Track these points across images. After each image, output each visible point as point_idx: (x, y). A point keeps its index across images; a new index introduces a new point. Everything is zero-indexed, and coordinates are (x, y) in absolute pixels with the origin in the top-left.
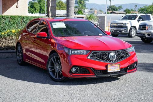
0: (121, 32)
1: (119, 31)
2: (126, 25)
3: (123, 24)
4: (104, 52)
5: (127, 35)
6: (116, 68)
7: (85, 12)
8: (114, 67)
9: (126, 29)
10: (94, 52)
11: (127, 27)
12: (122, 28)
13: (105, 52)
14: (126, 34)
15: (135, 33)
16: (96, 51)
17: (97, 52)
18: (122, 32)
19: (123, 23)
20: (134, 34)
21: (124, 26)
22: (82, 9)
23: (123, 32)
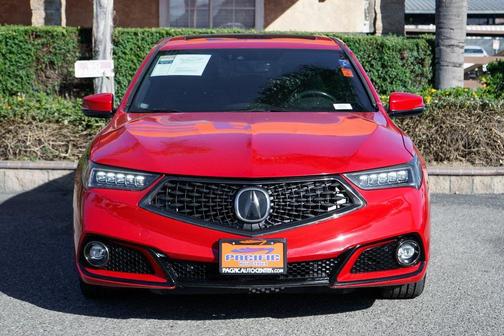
4: (215, 185)
6: (265, 256)
8: (256, 250)
10: (171, 182)
13: (223, 183)
16: (180, 179)
17: (184, 183)
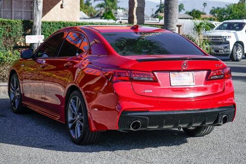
0: (218, 51)
1: (215, 51)
2: (227, 40)
3: (221, 37)
5: (228, 57)
7: (118, 14)
9: (226, 47)
11: (228, 43)
12: (220, 44)
14: (227, 55)
15: (241, 54)
18: (220, 51)
19: (222, 35)
20: (241, 56)
21: (224, 41)
22: (113, 8)
23: (222, 52)
